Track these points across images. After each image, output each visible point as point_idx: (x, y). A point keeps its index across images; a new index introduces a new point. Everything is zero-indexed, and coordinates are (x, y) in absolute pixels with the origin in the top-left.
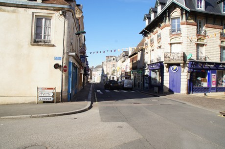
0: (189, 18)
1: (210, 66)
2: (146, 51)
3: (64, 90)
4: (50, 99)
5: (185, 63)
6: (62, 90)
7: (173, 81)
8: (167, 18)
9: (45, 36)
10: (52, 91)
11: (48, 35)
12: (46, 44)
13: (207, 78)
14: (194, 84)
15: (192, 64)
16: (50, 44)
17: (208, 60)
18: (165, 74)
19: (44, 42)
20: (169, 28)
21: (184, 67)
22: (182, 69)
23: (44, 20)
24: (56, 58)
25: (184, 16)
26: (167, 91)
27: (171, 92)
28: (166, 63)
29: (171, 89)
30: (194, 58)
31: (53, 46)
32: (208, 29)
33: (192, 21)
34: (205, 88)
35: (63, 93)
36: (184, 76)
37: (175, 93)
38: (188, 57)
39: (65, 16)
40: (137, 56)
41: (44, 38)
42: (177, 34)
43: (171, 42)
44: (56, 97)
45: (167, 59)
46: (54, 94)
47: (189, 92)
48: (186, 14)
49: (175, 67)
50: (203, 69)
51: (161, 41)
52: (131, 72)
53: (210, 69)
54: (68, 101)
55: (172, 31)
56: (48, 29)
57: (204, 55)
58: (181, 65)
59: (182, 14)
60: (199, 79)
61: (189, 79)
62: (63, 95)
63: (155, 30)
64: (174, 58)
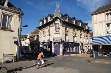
0: (63, 24)
1: (70, 44)
2: (40, 36)
3: (18, 55)
4: (11, 60)
5: (61, 43)
6: (17, 55)
7: (56, 50)
8: (54, 23)
9: (8, 25)
10: (12, 55)
11: (10, 25)
12: (9, 30)
13: (69, 48)
14: (65, 51)
15: (64, 43)
16: (11, 30)
17: (69, 41)
18: (52, 47)
19: (7, 29)
20: (55, 27)
21: (61, 44)
22: (60, 45)
23: (8, 17)
24: (14, 38)
25: (61, 23)
26: (54, 54)
27: (55, 55)
28: (53, 42)
29: (56, 53)
30: (65, 40)
31: (13, 31)
32: (69, 29)
33: (64, 25)
34: (68, 53)
35: (17, 56)
36: (61, 48)
37: (57, 55)
38: (63, 40)
39: (20, 17)
40: (34, 38)
41: (8, 26)
42: (58, 30)
43: (56, 33)
44: (14, 59)
45: (54, 40)
46: (13, 58)
47: (63, 55)
48: (62, 22)
49: (57, 44)
50: (68, 45)
51: (50, 32)
52: (29, 46)
53: (70, 45)
54: (19, 61)
55: (56, 28)
56: (10, 22)
57: (68, 39)
58: (60, 43)
59: (60, 22)
60: (66, 49)
61: (63, 49)
62: (17, 57)
63: (46, 27)
64: (57, 40)
